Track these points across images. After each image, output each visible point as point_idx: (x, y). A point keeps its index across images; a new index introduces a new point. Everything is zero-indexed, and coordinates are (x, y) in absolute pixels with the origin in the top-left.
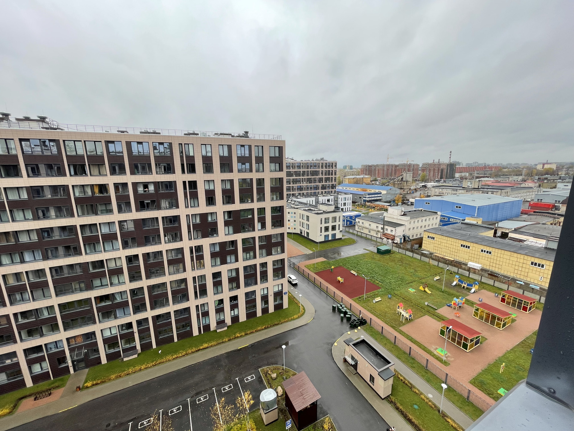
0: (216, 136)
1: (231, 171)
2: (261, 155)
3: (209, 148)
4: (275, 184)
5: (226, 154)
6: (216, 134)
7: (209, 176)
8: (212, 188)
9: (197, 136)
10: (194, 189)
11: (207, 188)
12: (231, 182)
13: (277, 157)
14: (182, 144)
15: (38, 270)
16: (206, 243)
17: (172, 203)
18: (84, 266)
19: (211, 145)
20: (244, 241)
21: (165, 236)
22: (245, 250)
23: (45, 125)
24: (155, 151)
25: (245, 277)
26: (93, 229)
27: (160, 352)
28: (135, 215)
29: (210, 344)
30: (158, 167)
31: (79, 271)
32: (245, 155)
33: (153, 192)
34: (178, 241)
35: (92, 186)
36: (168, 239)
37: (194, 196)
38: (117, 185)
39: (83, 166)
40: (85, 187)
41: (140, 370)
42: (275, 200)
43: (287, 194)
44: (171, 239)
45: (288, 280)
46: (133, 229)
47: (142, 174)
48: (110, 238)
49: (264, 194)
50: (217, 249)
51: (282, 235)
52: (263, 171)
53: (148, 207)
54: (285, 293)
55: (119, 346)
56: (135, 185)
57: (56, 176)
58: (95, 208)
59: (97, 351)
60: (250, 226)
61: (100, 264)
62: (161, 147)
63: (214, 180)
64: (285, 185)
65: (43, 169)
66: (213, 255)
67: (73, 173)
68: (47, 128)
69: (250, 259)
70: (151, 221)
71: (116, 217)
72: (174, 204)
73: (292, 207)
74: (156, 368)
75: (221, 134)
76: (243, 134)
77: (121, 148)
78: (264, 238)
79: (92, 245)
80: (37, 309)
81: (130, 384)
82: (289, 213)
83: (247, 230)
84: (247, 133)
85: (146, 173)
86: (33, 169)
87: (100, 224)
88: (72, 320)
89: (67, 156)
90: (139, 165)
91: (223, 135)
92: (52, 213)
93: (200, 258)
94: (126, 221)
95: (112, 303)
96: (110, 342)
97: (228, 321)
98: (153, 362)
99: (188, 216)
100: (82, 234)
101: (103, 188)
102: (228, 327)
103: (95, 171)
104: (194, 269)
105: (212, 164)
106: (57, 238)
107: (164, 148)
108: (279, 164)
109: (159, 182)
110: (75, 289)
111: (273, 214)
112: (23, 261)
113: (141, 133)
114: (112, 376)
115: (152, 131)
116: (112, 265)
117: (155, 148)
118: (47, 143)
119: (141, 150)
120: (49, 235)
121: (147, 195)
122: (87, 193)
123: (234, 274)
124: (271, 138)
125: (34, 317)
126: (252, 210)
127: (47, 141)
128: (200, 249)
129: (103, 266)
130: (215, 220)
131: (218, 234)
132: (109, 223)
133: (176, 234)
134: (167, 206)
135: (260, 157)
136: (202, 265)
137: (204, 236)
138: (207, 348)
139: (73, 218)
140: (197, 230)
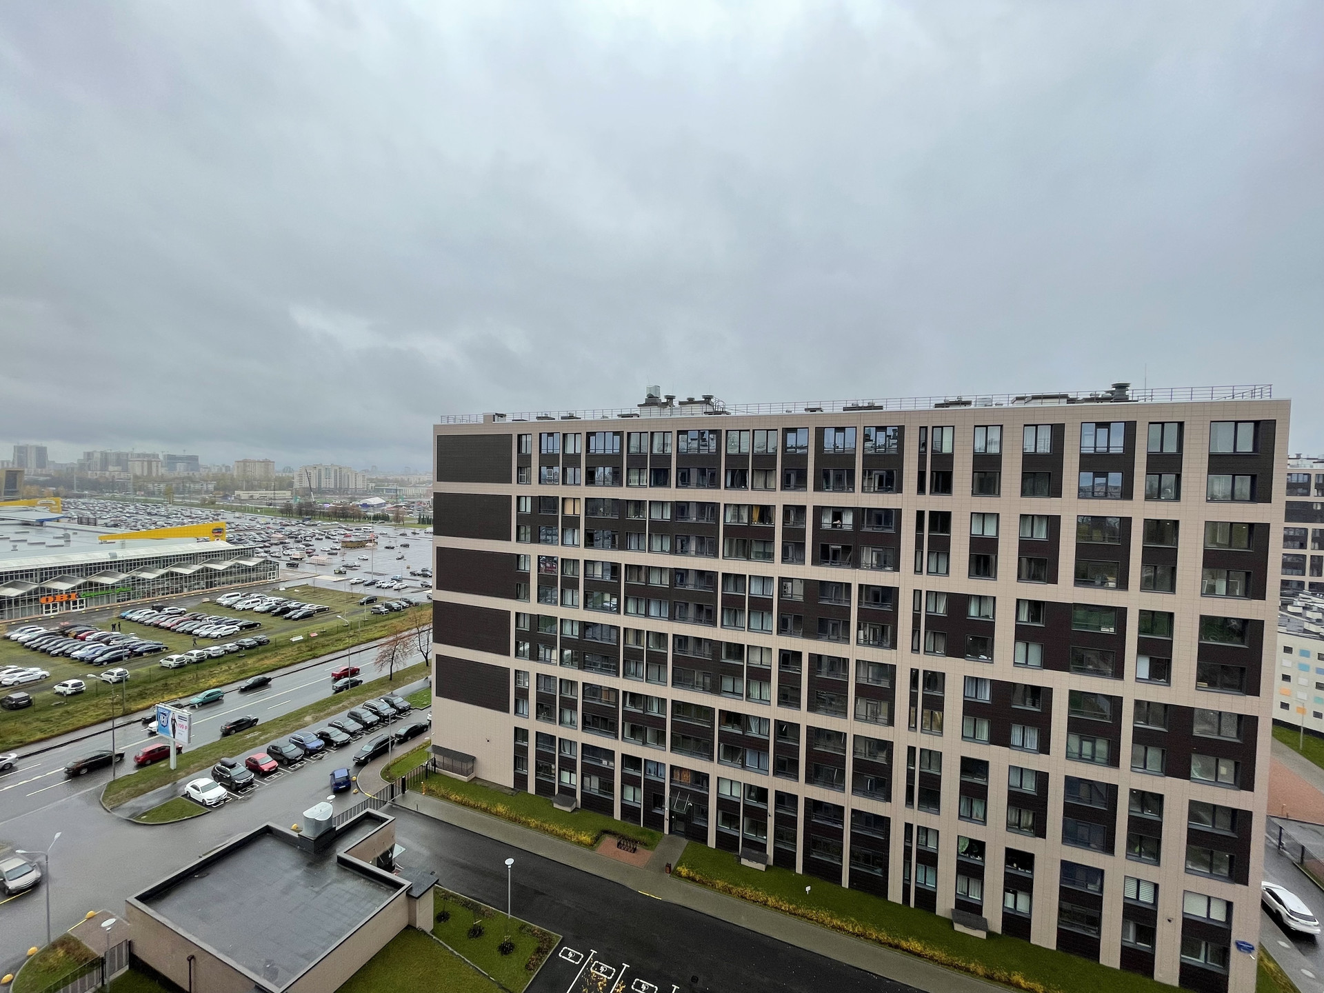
0: (1020, 404)
1: (1056, 492)
2: (1170, 448)
3: (994, 435)
4: (1226, 542)
5: (1044, 447)
6: (1018, 399)
7: (985, 504)
8: (990, 532)
9: (967, 407)
10: (942, 532)
11: (977, 531)
12: (1053, 523)
13: (1245, 456)
14: (926, 428)
15: (660, 633)
16: (956, 670)
17: (885, 556)
18: (715, 645)
19: (1002, 426)
20: (1077, 699)
21: (859, 628)
22: (1074, 726)
23: (710, 409)
24: (868, 444)
25: (1068, 810)
26: (740, 583)
27: (808, 889)
28: (809, 571)
29: (929, 952)
30: (867, 477)
31: (706, 654)
32: (1108, 450)
33: (850, 528)
34: (886, 648)
35: (751, 507)
36: (865, 636)
37: (941, 548)
38: (787, 508)
39: (743, 473)
40: (741, 508)
41: (765, 904)
42: (1221, 596)
43: (1285, 584)
44: (871, 639)
45: (1262, 901)
46: (801, 599)
47: (834, 491)
48: (761, 606)
49: (1174, 569)
50: (986, 696)
51: (1248, 724)
52: (1177, 497)
53: (834, 558)
54: (1245, 947)
55: (738, 828)
56: (819, 511)
57: (708, 488)
58: (748, 547)
59: (705, 813)
60: (1104, 660)
61: (737, 650)
62: (881, 435)
63: (998, 514)
64: (1277, 551)
65: (694, 474)
66: (972, 709)
67: (729, 484)
68: (710, 413)
69: (1092, 760)
70: (837, 588)
71: (777, 569)
72: (890, 559)
73: (1306, 631)
74: (793, 921)
75: (1034, 398)
76: (1108, 392)
77: (806, 440)
78: (1161, 712)
79: (733, 611)
80: (647, 696)
81: (743, 922)
82: (1288, 650)
83: (1091, 667)
84: (1122, 387)
85: (842, 490)
86: (683, 474)
87: (750, 576)
88: (683, 737)
89: (727, 455)
90: (831, 473)
91: (1040, 401)
92: (693, 546)
93: (935, 704)
94: (791, 580)
95: (743, 735)
96: (728, 809)
97: (993, 917)
98: (791, 904)
99: (917, 593)
100: (723, 590)
101: (766, 512)
102: (991, 935)
103: (760, 482)
104: (914, 726)
105: (1000, 473)
106: (690, 588)
107: (887, 436)
108: (1254, 478)
109: (864, 509)
110: (697, 682)
111: (1207, 639)
112: (647, 615)
113: (845, 409)
114: (718, 881)
115: (866, 405)
116: (755, 659)
117: (867, 438)
118: (706, 436)
119: (840, 443)
120: (682, 580)
121: (836, 534)
122: (742, 519)
123: (1029, 787)
124: (1221, 395)
125: (642, 708)
126: (1121, 613)
127: (707, 432)
128: (936, 681)
129: (741, 657)
130: (987, 617)
131: (992, 657)
132: (764, 577)
133: (883, 630)
134: (875, 562)
135: (1170, 455)
136: (935, 726)
137: (954, 651)
138: (919, 955)
139: (716, 560)
140: (935, 633)
